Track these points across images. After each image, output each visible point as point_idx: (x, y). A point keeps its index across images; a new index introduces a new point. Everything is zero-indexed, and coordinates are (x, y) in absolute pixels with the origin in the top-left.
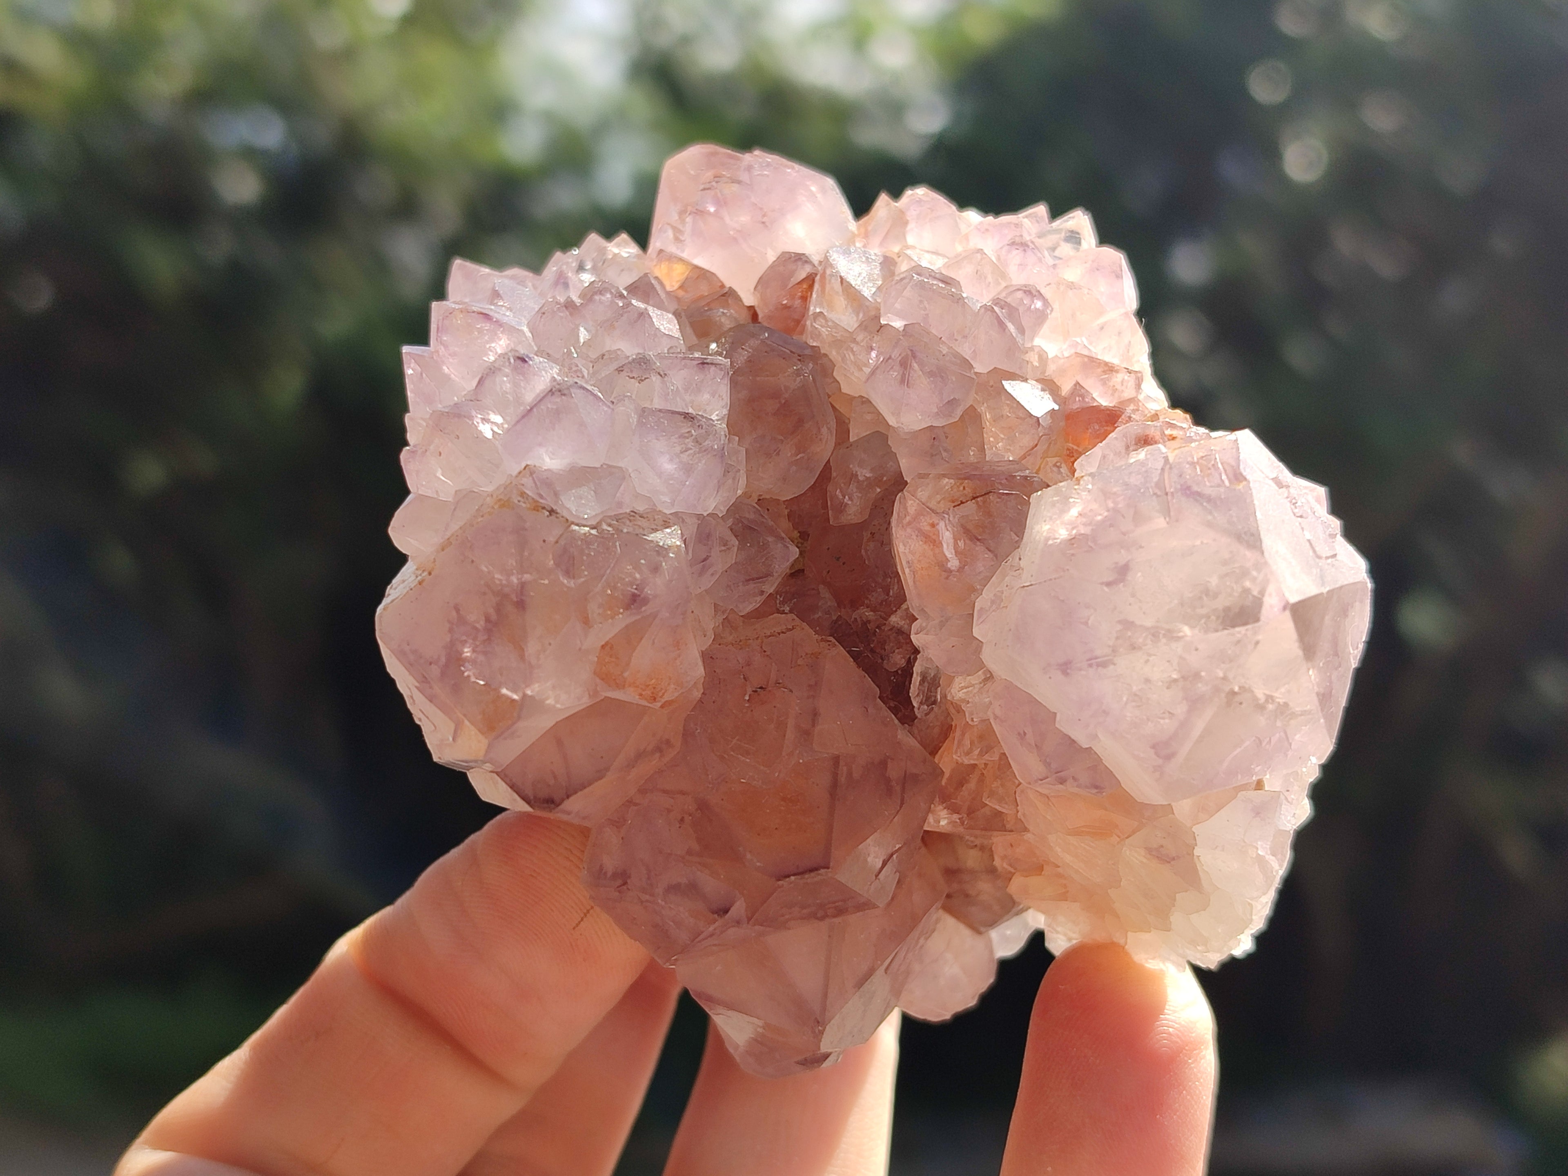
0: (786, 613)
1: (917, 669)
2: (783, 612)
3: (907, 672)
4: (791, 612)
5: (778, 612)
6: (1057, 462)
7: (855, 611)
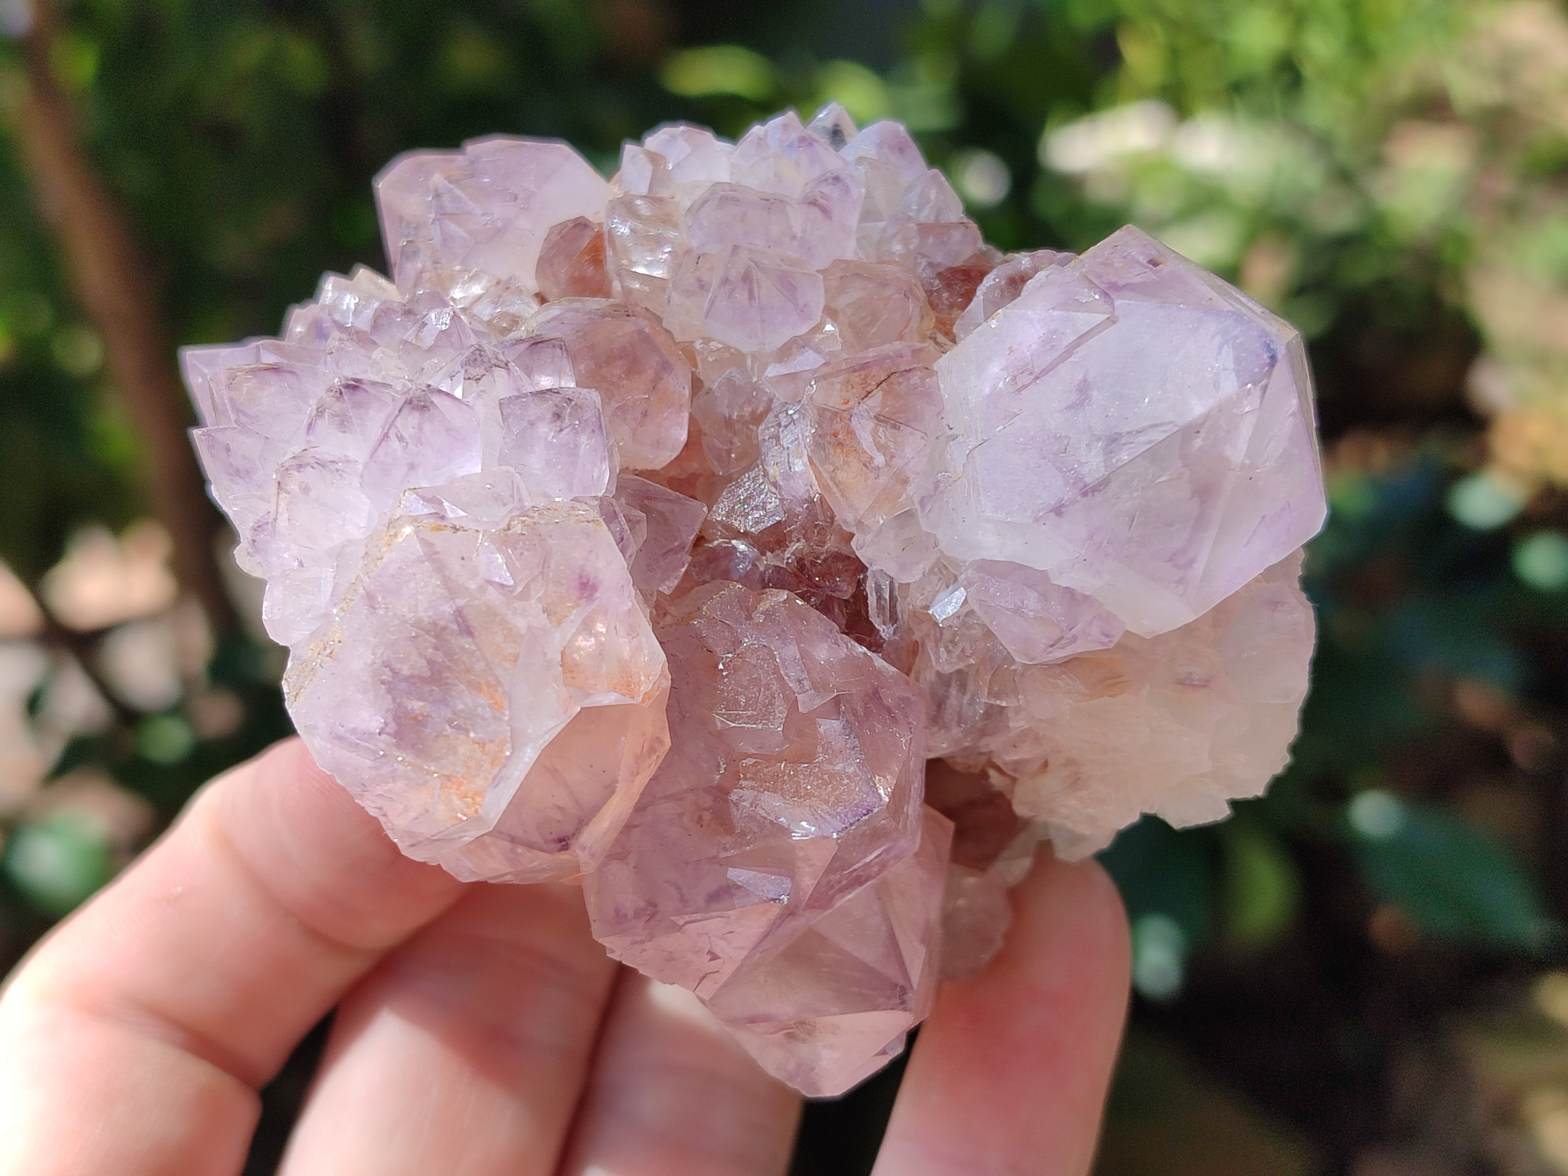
0: (708, 582)
1: (870, 587)
2: (705, 582)
3: (860, 598)
4: (713, 578)
5: (698, 584)
6: (931, 334)
7: (785, 550)
